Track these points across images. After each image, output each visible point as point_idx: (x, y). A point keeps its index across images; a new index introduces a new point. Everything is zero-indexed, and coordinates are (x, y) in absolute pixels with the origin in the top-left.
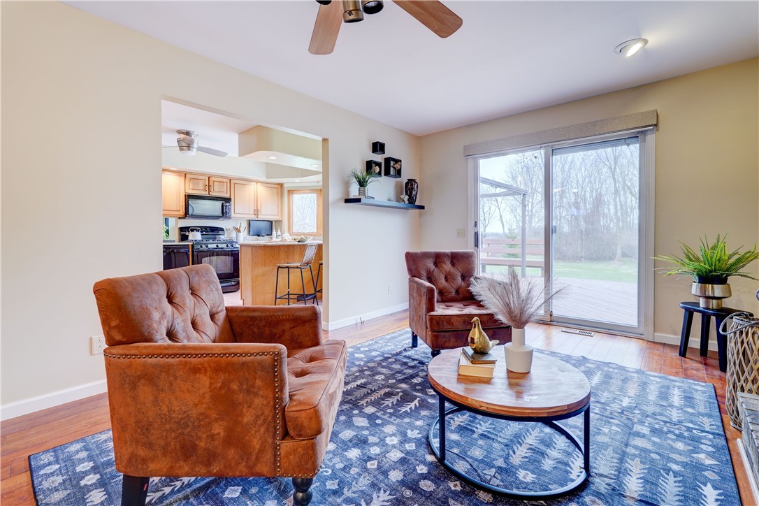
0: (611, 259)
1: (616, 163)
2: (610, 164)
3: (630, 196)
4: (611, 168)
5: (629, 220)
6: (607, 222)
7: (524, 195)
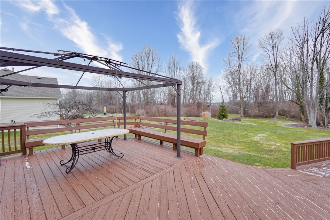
0: (273, 117)
1: (276, 69)
2: (273, 70)
3: (284, 86)
4: (274, 72)
5: (283, 97)
6: (272, 98)
7: (178, 85)
